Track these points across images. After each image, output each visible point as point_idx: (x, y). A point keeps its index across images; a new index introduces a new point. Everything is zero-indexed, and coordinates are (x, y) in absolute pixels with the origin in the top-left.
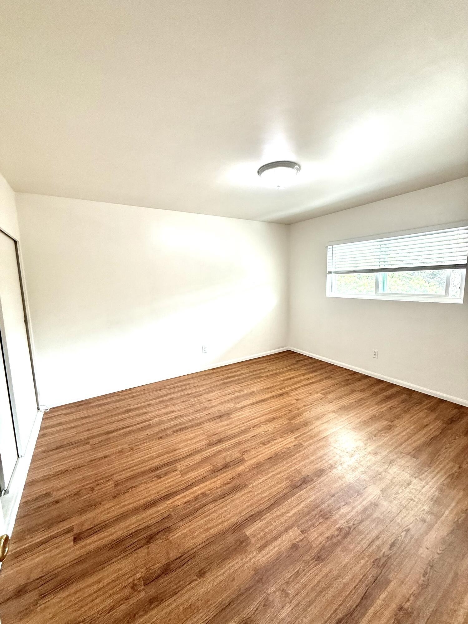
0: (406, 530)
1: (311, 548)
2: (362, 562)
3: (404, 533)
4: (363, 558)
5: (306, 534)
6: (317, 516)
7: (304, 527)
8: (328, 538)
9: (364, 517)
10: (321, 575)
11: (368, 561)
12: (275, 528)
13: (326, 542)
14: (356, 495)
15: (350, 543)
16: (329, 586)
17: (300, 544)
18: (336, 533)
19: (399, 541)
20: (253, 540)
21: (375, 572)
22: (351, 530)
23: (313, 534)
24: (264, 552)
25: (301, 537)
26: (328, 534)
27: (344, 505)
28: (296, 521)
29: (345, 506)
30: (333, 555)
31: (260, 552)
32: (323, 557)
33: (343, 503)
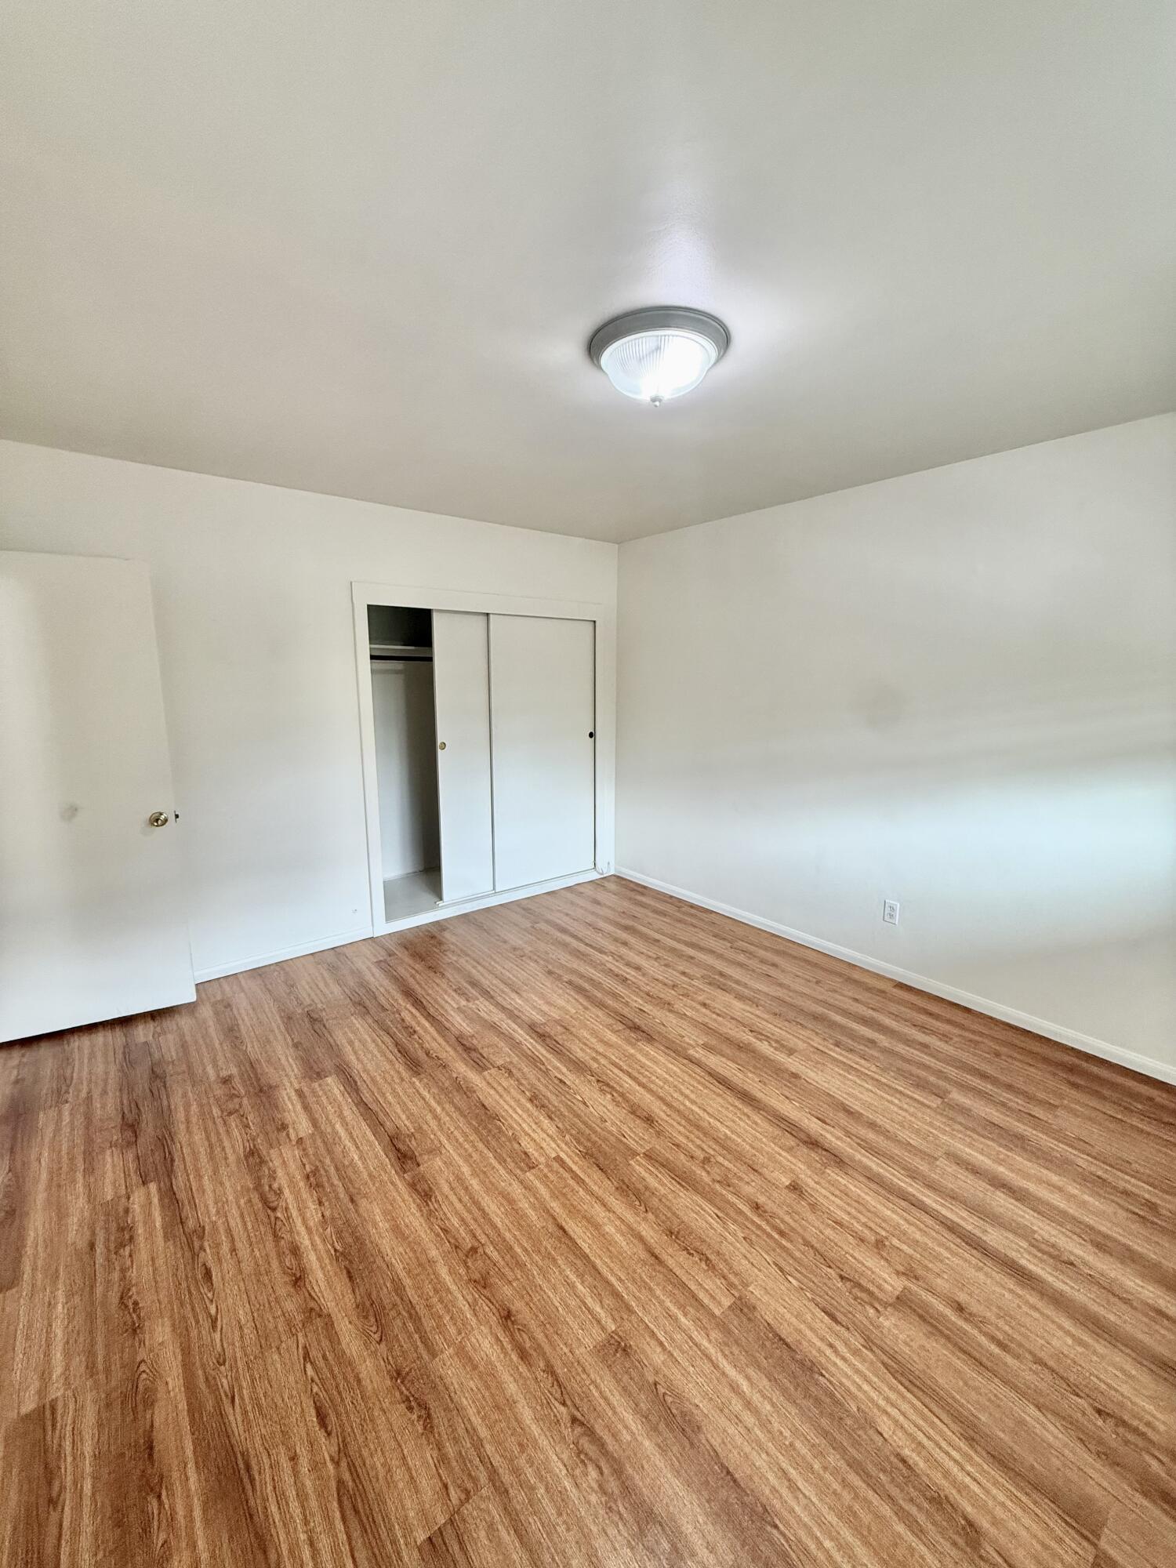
0: (216, 1319)
1: (271, 1146)
2: (213, 1211)
3: (213, 1311)
4: (218, 1212)
5: (294, 1143)
6: (318, 1163)
7: (308, 1143)
8: (274, 1172)
9: (283, 1242)
10: (229, 1151)
11: (209, 1218)
12: (324, 1108)
13: (269, 1169)
14: (338, 1248)
15: (250, 1201)
16: (212, 1157)
17: (284, 1134)
18: (275, 1186)
19: (206, 1290)
20: (316, 1085)
21: (191, 1224)
22: (269, 1211)
23: (291, 1154)
24: (294, 1097)
25: (293, 1136)
26: (280, 1173)
27: (323, 1216)
28: (322, 1134)
29: (320, 1215)
30: (246, 1171)
31: (296, 1091)
32: (251, 1159)
33: (327, 1214)
